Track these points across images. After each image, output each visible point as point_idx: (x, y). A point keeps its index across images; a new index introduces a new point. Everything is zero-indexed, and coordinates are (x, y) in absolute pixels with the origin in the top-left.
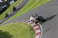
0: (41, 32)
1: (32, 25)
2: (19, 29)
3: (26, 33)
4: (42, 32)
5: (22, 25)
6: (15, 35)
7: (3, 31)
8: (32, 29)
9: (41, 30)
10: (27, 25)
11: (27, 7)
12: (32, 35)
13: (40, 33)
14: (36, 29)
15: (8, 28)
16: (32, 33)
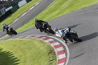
0: (66, 58)
1: (52, 45)
2: (30, 49)
3: (40, 57)
4: (68, 59)
5: (36, 43)
6: (22, 60)
7: (3, 51)
8: (51, 51)
9: (66, 55)
10: (44, 43)
11: (47, 13)
12: (51, 62)
13: (64, 60)
14: (58, 52)
15: (12, 46)
16: (51, 59)
